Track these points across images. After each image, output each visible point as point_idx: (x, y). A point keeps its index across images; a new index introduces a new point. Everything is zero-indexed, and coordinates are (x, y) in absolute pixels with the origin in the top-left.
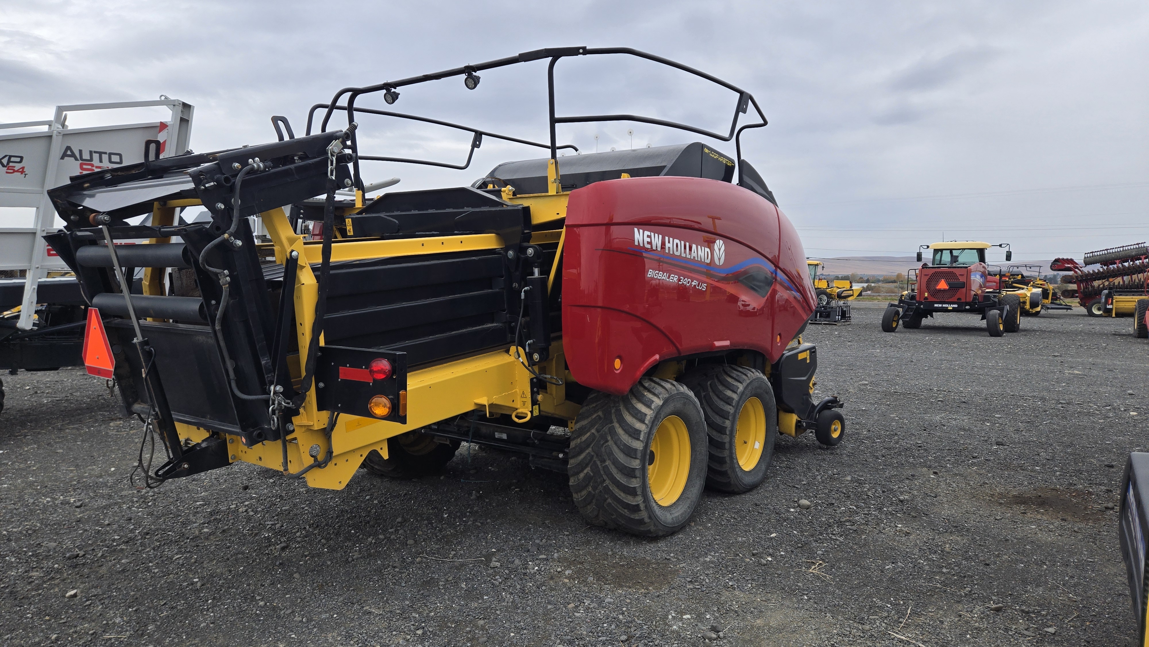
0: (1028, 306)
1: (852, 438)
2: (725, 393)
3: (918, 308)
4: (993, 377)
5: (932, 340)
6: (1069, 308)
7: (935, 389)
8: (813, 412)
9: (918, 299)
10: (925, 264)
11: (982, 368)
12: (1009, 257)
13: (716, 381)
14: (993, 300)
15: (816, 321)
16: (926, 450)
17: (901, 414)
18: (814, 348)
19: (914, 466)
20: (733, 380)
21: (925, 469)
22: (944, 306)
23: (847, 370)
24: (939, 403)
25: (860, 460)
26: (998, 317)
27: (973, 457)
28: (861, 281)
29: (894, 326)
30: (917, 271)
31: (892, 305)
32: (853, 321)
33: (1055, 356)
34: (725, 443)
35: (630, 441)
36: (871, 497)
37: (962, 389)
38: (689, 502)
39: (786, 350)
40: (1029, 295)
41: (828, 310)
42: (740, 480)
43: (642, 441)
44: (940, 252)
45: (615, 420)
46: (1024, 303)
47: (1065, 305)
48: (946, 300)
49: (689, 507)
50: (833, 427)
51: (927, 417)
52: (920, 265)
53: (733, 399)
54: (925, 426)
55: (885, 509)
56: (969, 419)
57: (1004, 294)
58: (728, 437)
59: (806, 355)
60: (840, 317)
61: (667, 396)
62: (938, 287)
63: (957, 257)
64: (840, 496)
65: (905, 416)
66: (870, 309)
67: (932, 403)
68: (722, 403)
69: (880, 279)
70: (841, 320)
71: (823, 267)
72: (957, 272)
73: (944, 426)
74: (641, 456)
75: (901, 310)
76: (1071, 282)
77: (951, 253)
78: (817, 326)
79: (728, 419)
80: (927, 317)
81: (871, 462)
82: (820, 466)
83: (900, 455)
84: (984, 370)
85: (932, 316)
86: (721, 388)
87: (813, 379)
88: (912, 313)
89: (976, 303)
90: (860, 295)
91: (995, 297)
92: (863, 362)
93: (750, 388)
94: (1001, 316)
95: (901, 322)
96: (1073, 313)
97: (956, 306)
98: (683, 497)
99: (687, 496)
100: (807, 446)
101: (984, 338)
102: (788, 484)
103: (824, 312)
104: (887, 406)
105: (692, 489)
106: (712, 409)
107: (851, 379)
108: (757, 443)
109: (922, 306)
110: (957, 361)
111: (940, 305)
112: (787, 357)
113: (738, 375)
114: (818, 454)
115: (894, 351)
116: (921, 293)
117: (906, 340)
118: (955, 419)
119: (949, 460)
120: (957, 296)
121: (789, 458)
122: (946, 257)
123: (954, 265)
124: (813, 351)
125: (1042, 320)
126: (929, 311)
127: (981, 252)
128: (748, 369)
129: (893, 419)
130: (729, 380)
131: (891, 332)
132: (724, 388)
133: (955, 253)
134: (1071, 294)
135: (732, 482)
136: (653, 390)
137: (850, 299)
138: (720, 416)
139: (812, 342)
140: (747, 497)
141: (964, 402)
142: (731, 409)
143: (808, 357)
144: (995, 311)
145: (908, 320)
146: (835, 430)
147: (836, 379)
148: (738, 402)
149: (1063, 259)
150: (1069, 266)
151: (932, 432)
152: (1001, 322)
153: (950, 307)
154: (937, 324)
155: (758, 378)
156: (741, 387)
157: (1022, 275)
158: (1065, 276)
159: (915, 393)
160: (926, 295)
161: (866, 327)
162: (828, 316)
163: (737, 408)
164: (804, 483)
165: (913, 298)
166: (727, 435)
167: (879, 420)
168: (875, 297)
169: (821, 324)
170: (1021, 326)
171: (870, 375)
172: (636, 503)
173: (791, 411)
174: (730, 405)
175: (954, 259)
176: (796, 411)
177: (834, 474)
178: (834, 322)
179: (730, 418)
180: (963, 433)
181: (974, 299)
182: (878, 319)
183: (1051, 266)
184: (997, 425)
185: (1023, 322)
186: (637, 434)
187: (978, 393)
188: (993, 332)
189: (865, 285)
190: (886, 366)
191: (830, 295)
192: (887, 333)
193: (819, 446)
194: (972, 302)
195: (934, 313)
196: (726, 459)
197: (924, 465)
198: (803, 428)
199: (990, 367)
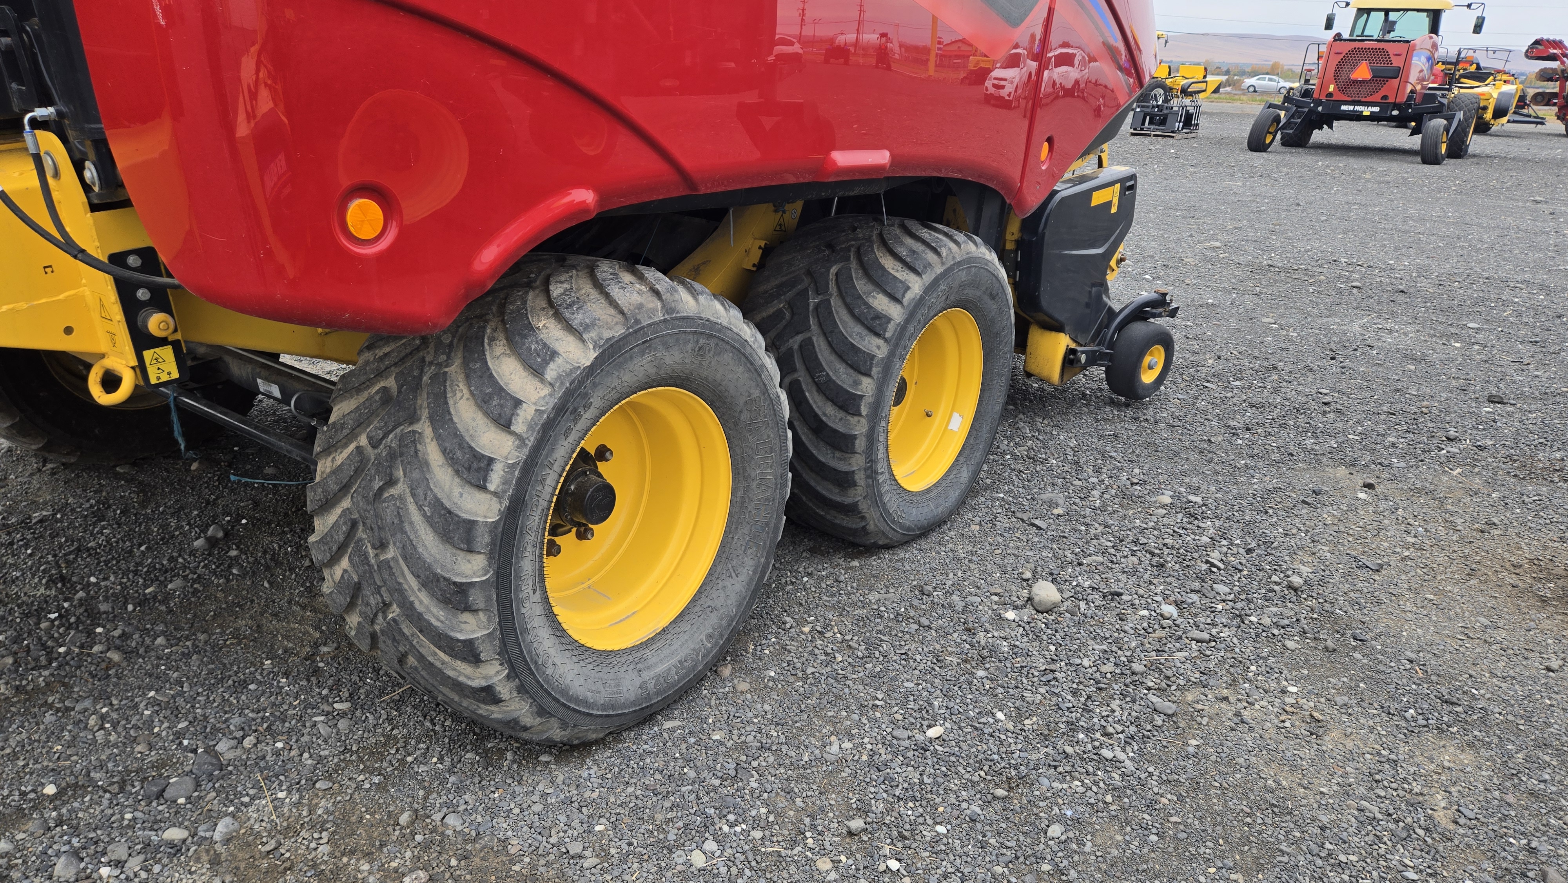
0: (1488, 115)
1: (1181, 374)
2: (870, 301)
3: (1312, 111)
4: (1442, 238)
5: (1327, 166)
6: (1540, 121)
7: (1343, 260)
8: (1108, 326)
9: (1315, 96)
10: (1339, 35)
11: (1422, 220)
12: (1478, 28)
13: (854, 265)
14: (1439, 102)
15: (1142, 129)
16: (1338, 411)
17: (1282, 316)
18: (1133, 177)
19: (1315, 459)
20: (898, 265)
21: (1342, 471)
22: (1358, 108)
23: (1184, 217)
24: (1355, 291)
25: (1194, 438)
26: (1442, 130)
27: (1448, 439)
28: (1218, 71)
29: (1267, 142)
30: (1324, 49)
31: (1271, 106)
32: (1201, 132)
33: (1537, 202)
34: (855, 437)
35: (457, 491)
36: (1219, 569)
37: (1392, 262)
38: (713, 619)
39: (1065, 182)
40: (1495, 95)
41: (1165, 111)
42: (893, 521)
43: (495, 494)
44: (1365, 16)
45: (425, 414)
46: (1485, 108)
47: (1535, 117)
48: (1363, 100)
49: (710, 637)
50: (1147, 359)
51: (1334, 322)
52: (1329, 35)
53: (889, 320)
54: (1332, 345)
55: (1252, 618)
56: (1418, 331)
57: (1456, 93)
58: (863, 421)
59: (1112, 195)
60: (1181, 124)
61: (619, 331)
62: (1353, 76)
63: (1394, 23)
64: (1140, 563)
65: (1291, 321)
66: (1228, 114)
67: (1340, 292)
68: (858, 329)
69: (1247, 70)
70: (1183, 129)
71: (1166, 42)
72: (1390, 48)
73: (1371, 347)
74: (493, 543)
75: (1282, 114)
76: (1550, 79)
77: (1387, 15)
78: (1143, 138)
79: (868, 375)
80: (1321, 128)
81: (1219, 446)
82: (1104, 456)
83: (1283, 426)
84: (1425, 225)
85: (1331, 127)
86: (861, 285)
87: (1121, 249)
88: (1299, 120)
89: (1410, 106)
90: (1216, 91)
91: (1443, 96)
92: (1213, 203)
93: (942, 287)
94: (1447, 130)
95: (1279, 136)
96: (1545, 131)
97: (1376, 109)
98: (697, 609)
99: (709, 603)
100: (1084, 395)
101: (1412, 165)
102: (1019, 515)
103: (1158, 115)
104: (1255, 297)
105: (728, 583)
106: (830, 344)
107: (1191, 236)
108: (956, 416)
109: (1320, 109)
110: (1375, 206)
111: (1351, 108)
112: (1063, 199)
113: (914, 252)
114: (1105, 420)
115: (1266, 185)
116: (1323, 86)
117: (1285, 166)
118: (1391, 331)
119: (1393, 445)
120: (1382, 93)
121: (1038, 430)
122: (1374, 26)
123: (1387, 37)
124: (1128, 185)
125: (1495, 140)
126: (1327, 119)
127: (1435, 16)
128: (946, 234)
129: (1267, 328)
130: (889, 264)
131: (1260, 151)
132: (870, 287)
133: (1393, 16)
134: (1544, 99)
135: (871, 527)
136: (567, 314)
137: (1201, 95)
138: (847, 364)
139: (1132, 165)
140: (909, 555)
141: (1402, 292)
142: (879, 347)
143: (1116, 201)
144: (1439, 120)
145: (1291, 131)
146: (1150, 367)
147: (1162, 236)
148: (903, 328)
149: (1548, 41)
150: (1555, 51)
151: (1347, 363)
152: (1444, 139)
153: (1367, 111)
154: (1333, 141)
155: (970, 261)
156: (916, 286)
157: (1478, 65)
158: (1545, 68)
159: (1307, 270)
160: (1331, 88)
161: (1221, 142)
162: (1163, 122)
163: (897, 345)
164: (1059, 511)
165: (1307, 93)
166: (860, 415)
167: (1239, 330)
168: (1237, 97)
169: (1149, 135)
170: (1471, 150)
171: (1223, 229)
172: (484, 683)
173: (1058, 328)
174: (877, 335)
175: (1389, 26)
176: (1067, 328)
177: (1132, 484)
178: (1173, 132)
179: (875, 371)
180: (1413, 367)
181: (1410, 98)
182: (1245, 130)
183: (1527, 51)
184: (1476, 347)
185: (1476, 143)
186: (478, 470)
187: (1423, 271)
188: (1429, 156)
189: (1224, 78)
190: (1253, 212)
191: (1171, 89)
192: (1255, 154)
193: (1111, 399)
194: (1404, 104)
195: (1335, 123)
196: (857, 477)
197: (1338, 457)
198: (1079, 365)
199: (1434, 219)
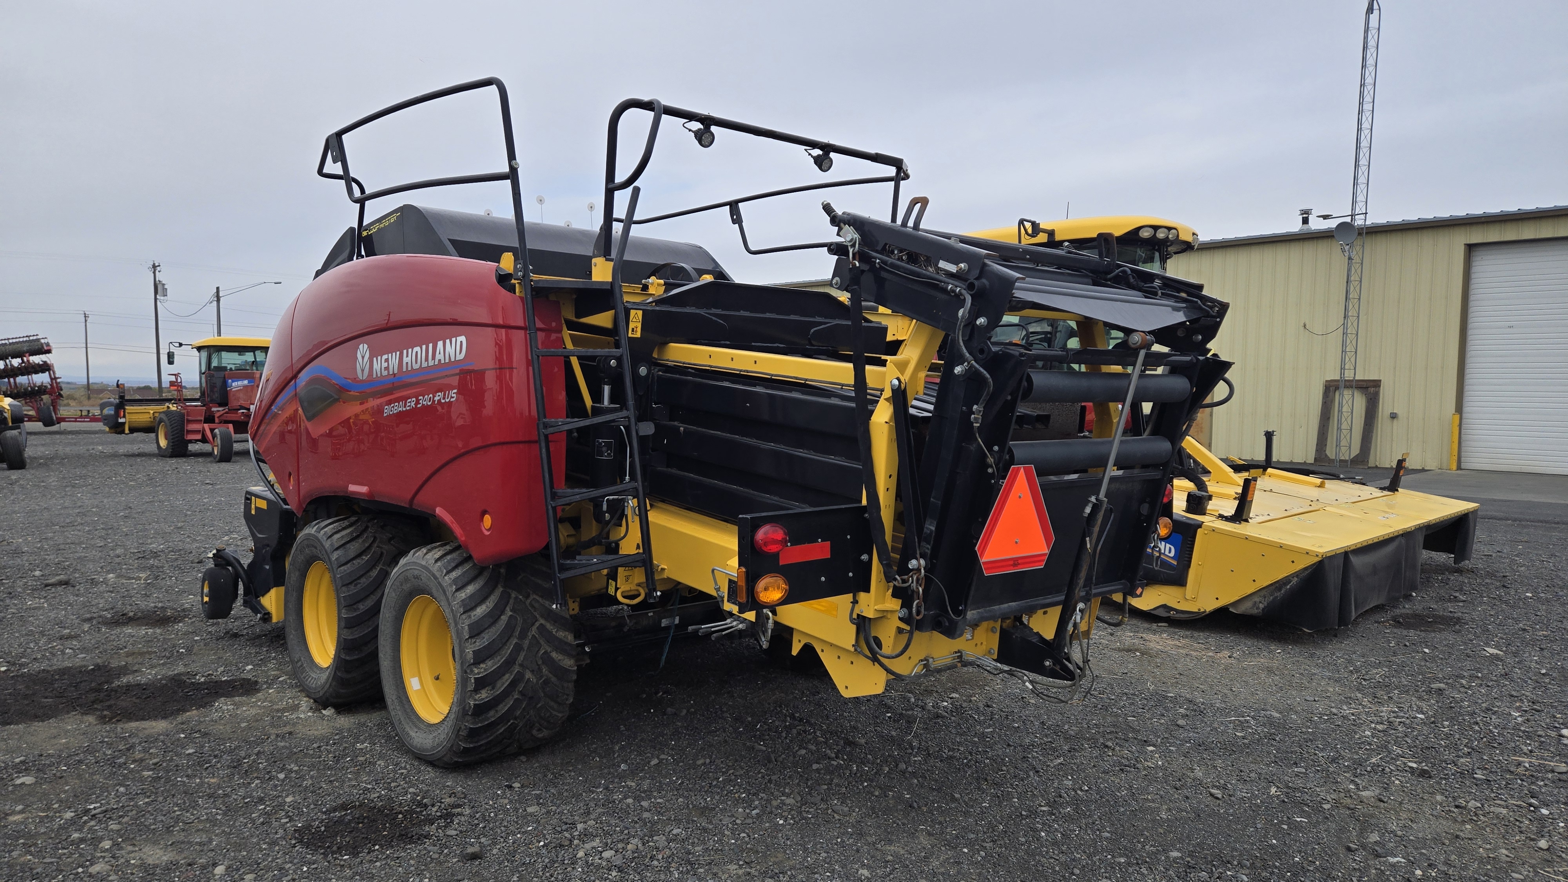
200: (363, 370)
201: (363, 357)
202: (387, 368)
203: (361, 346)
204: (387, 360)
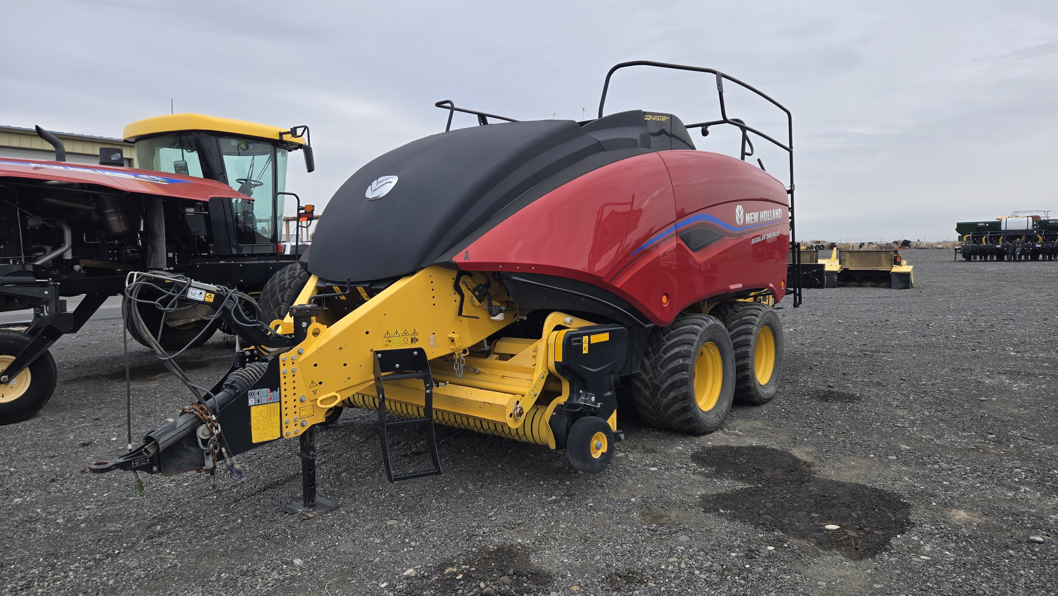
200: (740, 220)
201: (740, 213)
202: (753, 220)
203: (738, 206)
204: (752, 216)
